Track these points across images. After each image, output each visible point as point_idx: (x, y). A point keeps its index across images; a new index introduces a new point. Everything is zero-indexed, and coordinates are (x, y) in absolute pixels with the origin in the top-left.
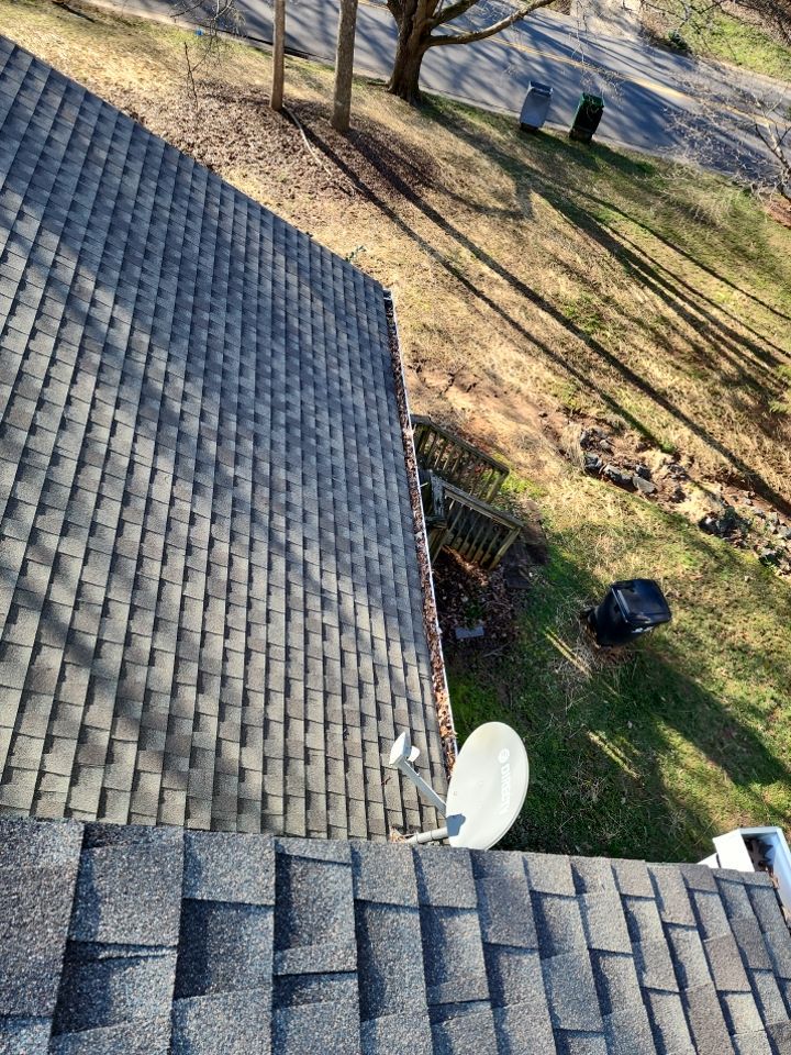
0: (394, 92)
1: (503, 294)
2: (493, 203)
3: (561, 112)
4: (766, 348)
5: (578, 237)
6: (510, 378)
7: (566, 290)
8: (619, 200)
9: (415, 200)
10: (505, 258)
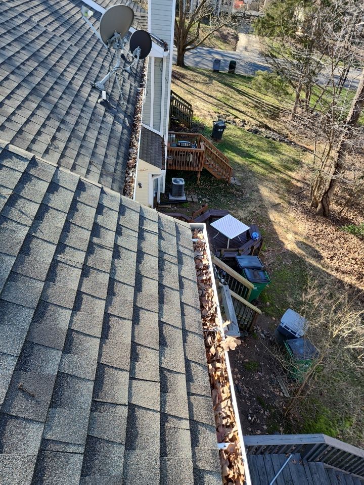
0: (178, 65)
1: (201, 95)
2: (201, 81)
3: (226, 68)
4: (277, 106)
5: (226, 88)
6: (200, 107)
7: (220, 96)
8: (240, 83)
9: (180, 80)
10: (203, 90)
